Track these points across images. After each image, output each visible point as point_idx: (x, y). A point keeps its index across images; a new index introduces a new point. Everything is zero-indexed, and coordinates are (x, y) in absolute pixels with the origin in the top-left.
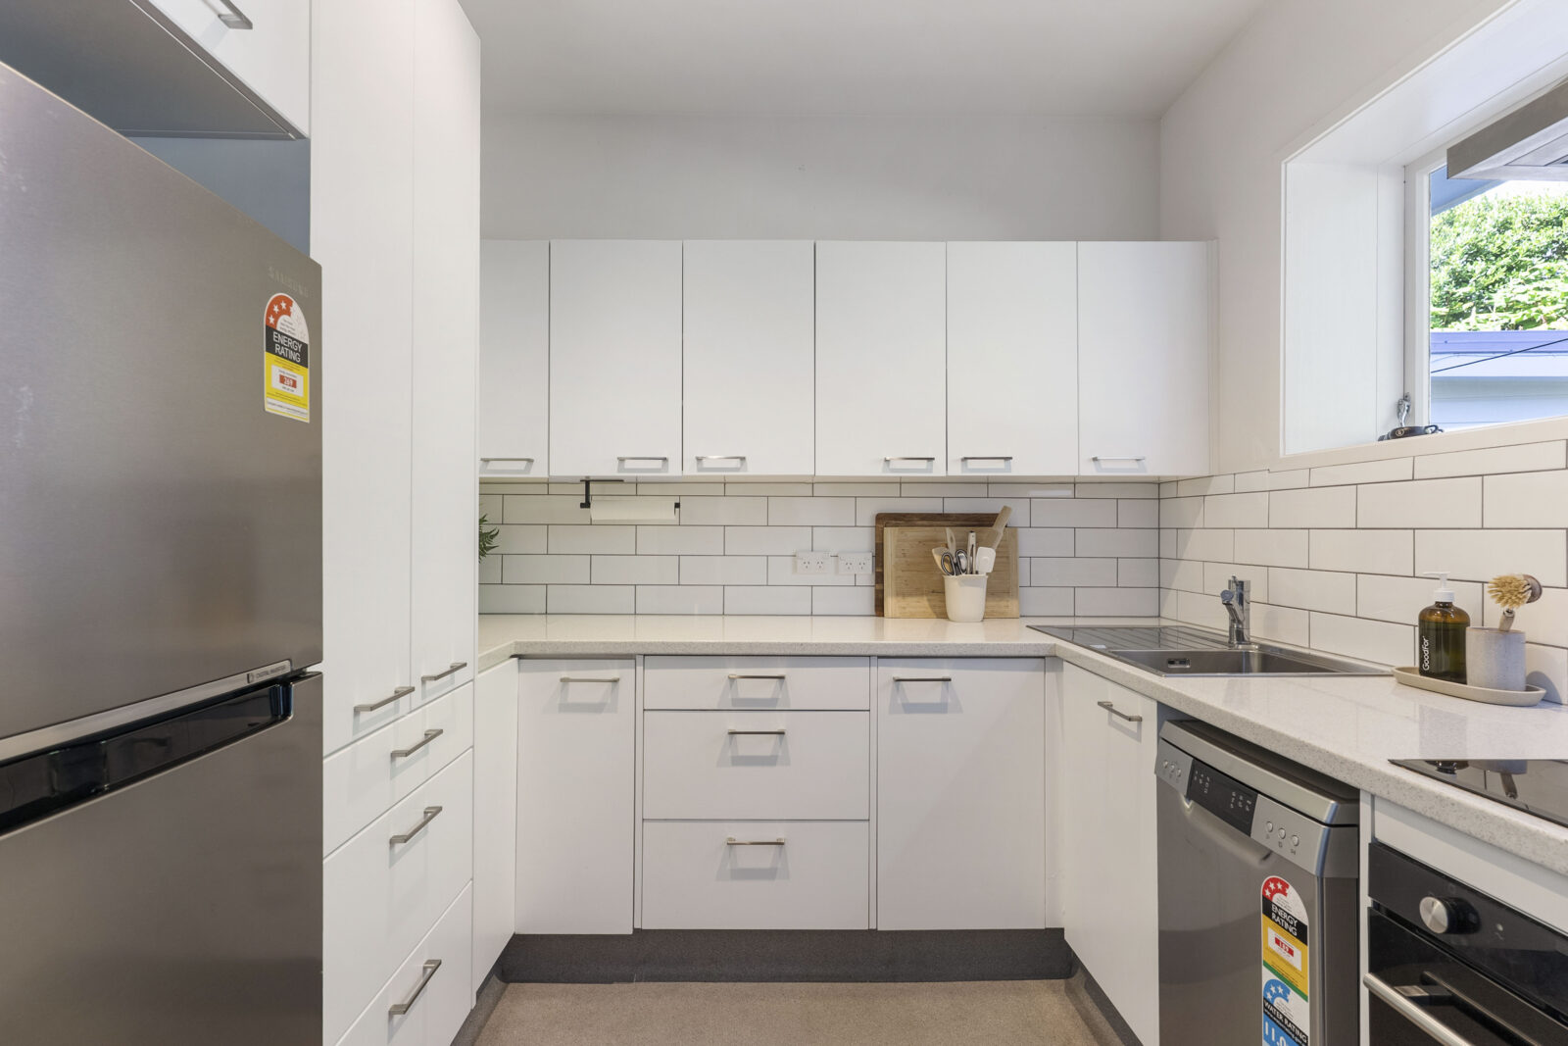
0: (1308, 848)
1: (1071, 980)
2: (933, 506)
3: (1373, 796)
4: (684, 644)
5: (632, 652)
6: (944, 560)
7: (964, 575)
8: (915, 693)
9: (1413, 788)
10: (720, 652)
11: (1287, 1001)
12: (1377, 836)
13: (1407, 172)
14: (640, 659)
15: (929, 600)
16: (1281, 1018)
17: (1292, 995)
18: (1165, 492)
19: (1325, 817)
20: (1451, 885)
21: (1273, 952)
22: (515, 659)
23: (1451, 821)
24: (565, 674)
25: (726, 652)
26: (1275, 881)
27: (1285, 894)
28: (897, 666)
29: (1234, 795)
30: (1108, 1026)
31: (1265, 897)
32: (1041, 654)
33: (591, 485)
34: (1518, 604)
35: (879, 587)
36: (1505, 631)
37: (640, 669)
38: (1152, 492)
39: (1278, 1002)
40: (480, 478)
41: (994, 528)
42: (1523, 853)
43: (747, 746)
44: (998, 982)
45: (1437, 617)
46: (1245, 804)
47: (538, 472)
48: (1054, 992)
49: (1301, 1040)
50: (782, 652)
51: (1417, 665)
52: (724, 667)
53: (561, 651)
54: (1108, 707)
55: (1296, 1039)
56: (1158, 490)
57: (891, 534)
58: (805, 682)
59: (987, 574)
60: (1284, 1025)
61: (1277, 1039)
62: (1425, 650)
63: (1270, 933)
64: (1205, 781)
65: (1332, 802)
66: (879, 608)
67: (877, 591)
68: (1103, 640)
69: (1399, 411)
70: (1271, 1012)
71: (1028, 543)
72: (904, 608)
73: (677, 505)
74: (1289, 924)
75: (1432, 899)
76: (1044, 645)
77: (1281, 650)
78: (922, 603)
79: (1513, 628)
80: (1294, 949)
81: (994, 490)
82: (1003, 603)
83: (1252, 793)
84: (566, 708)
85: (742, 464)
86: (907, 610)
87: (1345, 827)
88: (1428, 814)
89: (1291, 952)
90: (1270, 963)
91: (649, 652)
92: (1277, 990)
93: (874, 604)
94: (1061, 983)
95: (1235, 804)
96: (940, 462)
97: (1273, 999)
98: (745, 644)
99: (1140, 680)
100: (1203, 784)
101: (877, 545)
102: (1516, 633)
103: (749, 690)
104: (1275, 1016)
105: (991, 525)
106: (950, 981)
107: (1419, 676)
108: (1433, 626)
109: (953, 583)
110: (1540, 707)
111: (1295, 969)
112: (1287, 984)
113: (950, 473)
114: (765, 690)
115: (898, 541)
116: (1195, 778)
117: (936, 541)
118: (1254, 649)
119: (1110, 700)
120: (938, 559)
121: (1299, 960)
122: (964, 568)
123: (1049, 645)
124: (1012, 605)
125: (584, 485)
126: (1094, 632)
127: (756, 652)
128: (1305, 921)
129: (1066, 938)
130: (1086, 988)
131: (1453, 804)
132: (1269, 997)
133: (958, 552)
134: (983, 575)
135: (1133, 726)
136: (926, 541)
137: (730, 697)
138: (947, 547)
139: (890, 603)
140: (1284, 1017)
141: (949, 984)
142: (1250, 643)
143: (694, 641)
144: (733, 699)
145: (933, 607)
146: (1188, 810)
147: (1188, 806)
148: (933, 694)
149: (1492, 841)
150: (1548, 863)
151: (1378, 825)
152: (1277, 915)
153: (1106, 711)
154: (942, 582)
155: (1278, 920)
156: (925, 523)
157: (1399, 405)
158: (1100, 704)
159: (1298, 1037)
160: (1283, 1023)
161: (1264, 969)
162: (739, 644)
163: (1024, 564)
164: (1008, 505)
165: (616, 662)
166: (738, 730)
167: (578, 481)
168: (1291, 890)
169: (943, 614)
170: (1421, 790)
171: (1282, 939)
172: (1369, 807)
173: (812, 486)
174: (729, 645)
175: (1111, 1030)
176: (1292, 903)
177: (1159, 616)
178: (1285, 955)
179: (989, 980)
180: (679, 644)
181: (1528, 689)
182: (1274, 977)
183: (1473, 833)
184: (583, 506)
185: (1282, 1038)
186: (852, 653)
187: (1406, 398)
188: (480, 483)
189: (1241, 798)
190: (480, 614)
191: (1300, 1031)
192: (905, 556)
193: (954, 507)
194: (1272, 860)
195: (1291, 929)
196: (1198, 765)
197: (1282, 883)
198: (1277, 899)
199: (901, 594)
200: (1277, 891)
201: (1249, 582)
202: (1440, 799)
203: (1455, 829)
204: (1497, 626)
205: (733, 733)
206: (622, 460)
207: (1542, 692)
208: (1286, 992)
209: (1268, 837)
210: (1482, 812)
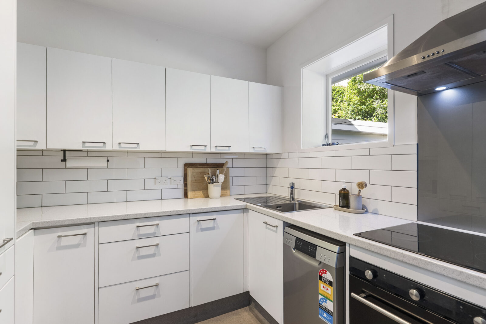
0: (332, 260)
1: (250, 306)
2: (203, 161)
3: (350, 244)
4: (118, 216)
5: (93, 221)
6: (208, 179)
7: (215, 183)
8: (204, 225)
9: (362, 242)
10: (133, 218)
11: (326, 303)
12: (351, 255)
13: (327, 76)
14: (97, 224)
15: (202, 192)
16: (324, 308)
17: (328, 301)
18: (269, 157)
19: (337, 251)
20: (372, 266)
21: (322, 290)
22: (32, 230)
23: (373, 250)
24: (59, 234)
25: (135, 217)
26: (323, 270)
27: (326, 274)
28: (199, 216)
29: (310, 247)
30: (263, 317)
31: (320, 275)
32: (242, 208)
33: (66, 152)
34: (363, 189)
35: (185, 188)
36: (359, 196)
37: (97, 228)
38: (265, 157)
39: (324, 304)
40: (17, 149)
41: (223, 168)
42: (392, 257)
43: (143, 252)
44: (230, 313)
45: (343, 192)
46: (313, 249)
47: (41, 146)
48: (246, 311)
49: (331, 313)
50: (158, 215)
51: (338, 204)
52: (134, 223)
53: (57, 224)
54: (266, 223)
55: (329, 313)
56: (267, 156)
57: (190, 170)
58: (166, 225)
59: (222, 183)
60: (325, 310)
61: (323, 314)
62: (341, 200)
63: (321, 285)
64: (300, 243)
65: (338, 247)
66: (186, 196)
67: (185, 190)
68: (260, 202)
69: (325, 138)
70: (321, 307)
71: (232, 172)
72: (195, 195)
73: (108, 161)
74: (327, 282)
75: (368, 271)
76: (243, 205)
77: (304, 202)
78: (200, 193)
79: (360, 194)
80: (329, 288)
81: (222, 156)
82: (225, 192)
83: (315, 246)
84: (60, 248)
85: (137, 146)
86: (196, 195)
87: (342, 254)
88: (366, 248)
89: (328, 289)
90: (321, 293)
91: (102, 220)
92: (323, 300)
93: (184, 194)
94: (247, 308)
95: (310, 250)
96: (208, 147)
97: (322, 303)
98: (143, 213)
99: (277, 215)
100: (300, 245)
101: (185, 174)
102: (361, 195)
103: (143, 231)
104: (323, 308)
105: (222, 167)
106: (215, 317)
107: (339, 207)
108: (342, 194)
109: (211, 187)
110: (365, 214)
111: (329, 294)
112: (326, 298)
113: (212, 151)
114: (151, 230)
115: (192, 173)
116: (297, 243)
117: (205, 172)
118: (296, 202)
119: (266, 221)
120: (206, 178)
121: (330, 291)
122: (214, 181)
123: (245, 205)
124: (228, 192)
125: (63, 152)
126: (254, 199)
127: (148, 216)
128: (332, 280)
129: (250, 294)
130: (255, 307)
131: (373, 245)
132: (321, 303)
133: (212, 176)
134: (220, 183)
135: (275, 229)
136: (201, 172)
137: (137, 234)
138: (209, 174)
139: (190, 194)
140: (325, 308)
141: (215, 318)
142: (295, 200)
143: (122, 214)
144: (138, 235)
145: (204, 194)
146: (295, 253)
147: (294, 252)
148: (210, 224)
149: (384, 254)
150: (398, 258)
151: (351, 252)
152: (323, 280)
153: (265, 224)
154: (207, 186)
155: (324, 281)
156: (201, 166)
157: (326, 136)
158: (264, 222)
159: (330, 313)
160: (325, 309)
161: (319, 295)
162: (141, 214)
163: (231, 179)
164: (228, 161)
165: (85, 226)
166: (140, 246)
167: (60, 150)
168: (328, 273)
169: (207, 196)
170: (365, 242)
171: (325, 286)
172: (349, 247)
173: (162, 154)
174: (136, 214)
175: (264, 319)
176: (328, 276)
177: (267, 193)
178: (326, 290)
179: (227, 313)
180: (115, 216)
181: (363, 209)
182: (322, 297)
183: (379, 252)
184: (62, 161)
185: (325, 314)
186: (183, 213)
187: (327, 134)
188: (17, 150)
189: (312, 248)
190: (17, 208)
191: (330, 311)
192: (194, 178)
193: (210, 161)
194: (322, 264)
195: (328, 283)
196: (298, 239)
197: (325, 270)
198: (323, 275)
199: (193, 190)
200: (323, 273)
201: (295, 183)
202: (370, 244)
203: (374, 252)
204: (357, 194)
205: (137, 248)
206: (84, 143)
207: (365, 210)
208: (326, 301)
209: (321, 258)
210: (381, 247)
